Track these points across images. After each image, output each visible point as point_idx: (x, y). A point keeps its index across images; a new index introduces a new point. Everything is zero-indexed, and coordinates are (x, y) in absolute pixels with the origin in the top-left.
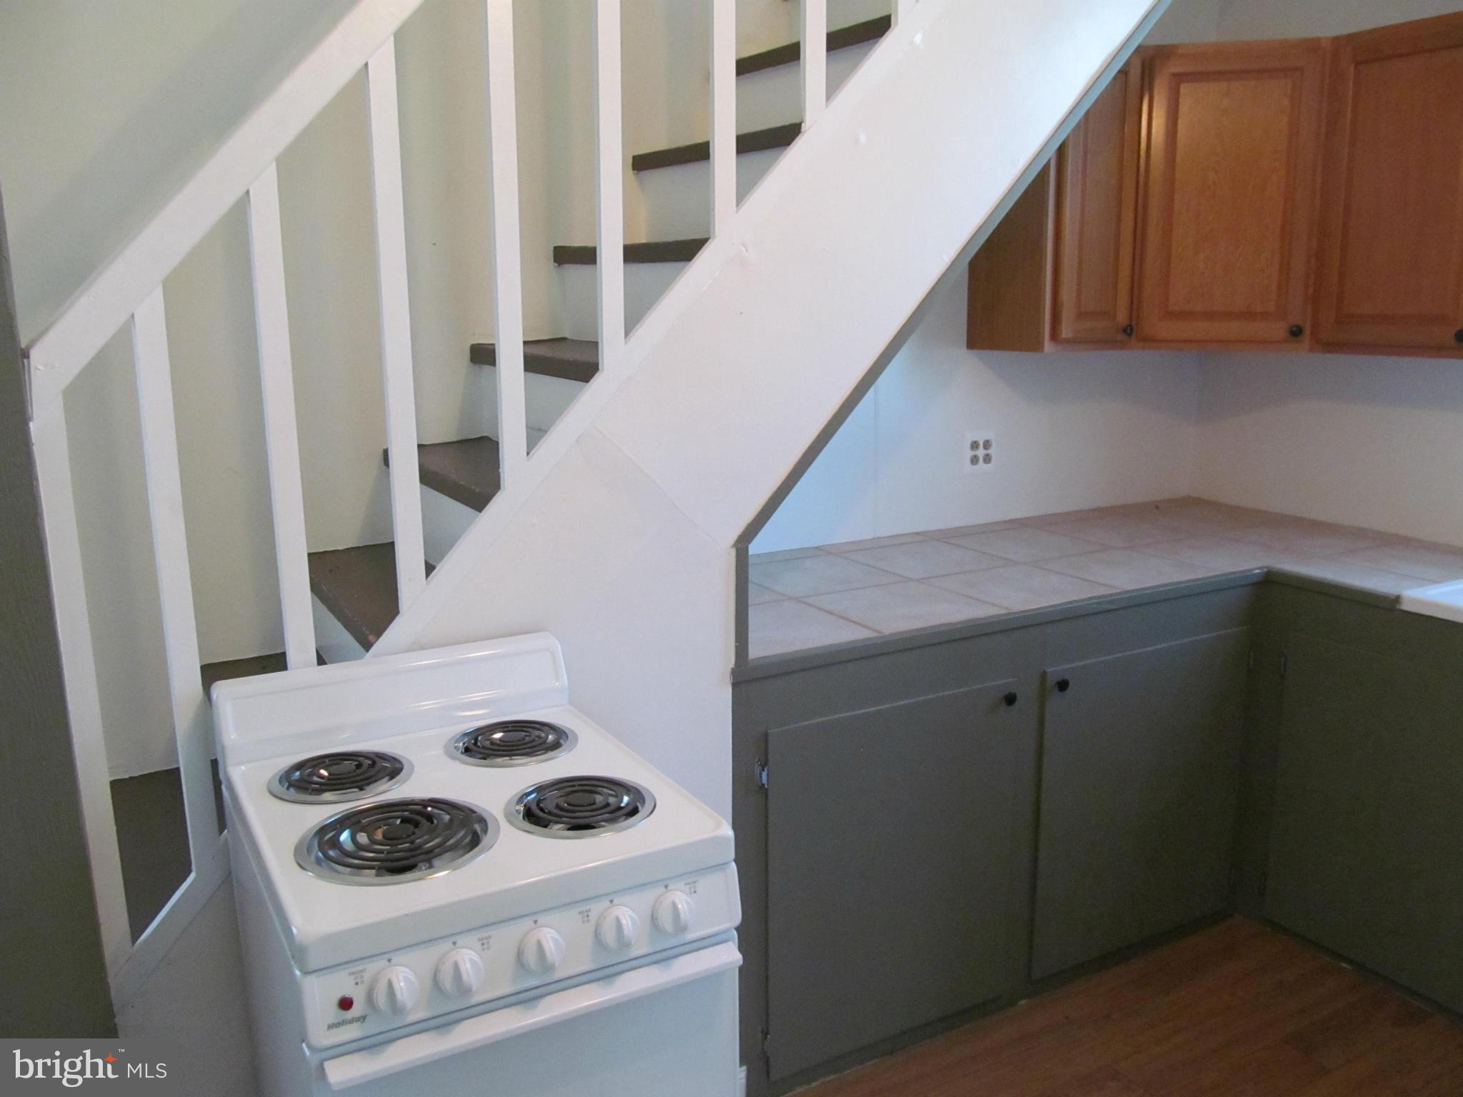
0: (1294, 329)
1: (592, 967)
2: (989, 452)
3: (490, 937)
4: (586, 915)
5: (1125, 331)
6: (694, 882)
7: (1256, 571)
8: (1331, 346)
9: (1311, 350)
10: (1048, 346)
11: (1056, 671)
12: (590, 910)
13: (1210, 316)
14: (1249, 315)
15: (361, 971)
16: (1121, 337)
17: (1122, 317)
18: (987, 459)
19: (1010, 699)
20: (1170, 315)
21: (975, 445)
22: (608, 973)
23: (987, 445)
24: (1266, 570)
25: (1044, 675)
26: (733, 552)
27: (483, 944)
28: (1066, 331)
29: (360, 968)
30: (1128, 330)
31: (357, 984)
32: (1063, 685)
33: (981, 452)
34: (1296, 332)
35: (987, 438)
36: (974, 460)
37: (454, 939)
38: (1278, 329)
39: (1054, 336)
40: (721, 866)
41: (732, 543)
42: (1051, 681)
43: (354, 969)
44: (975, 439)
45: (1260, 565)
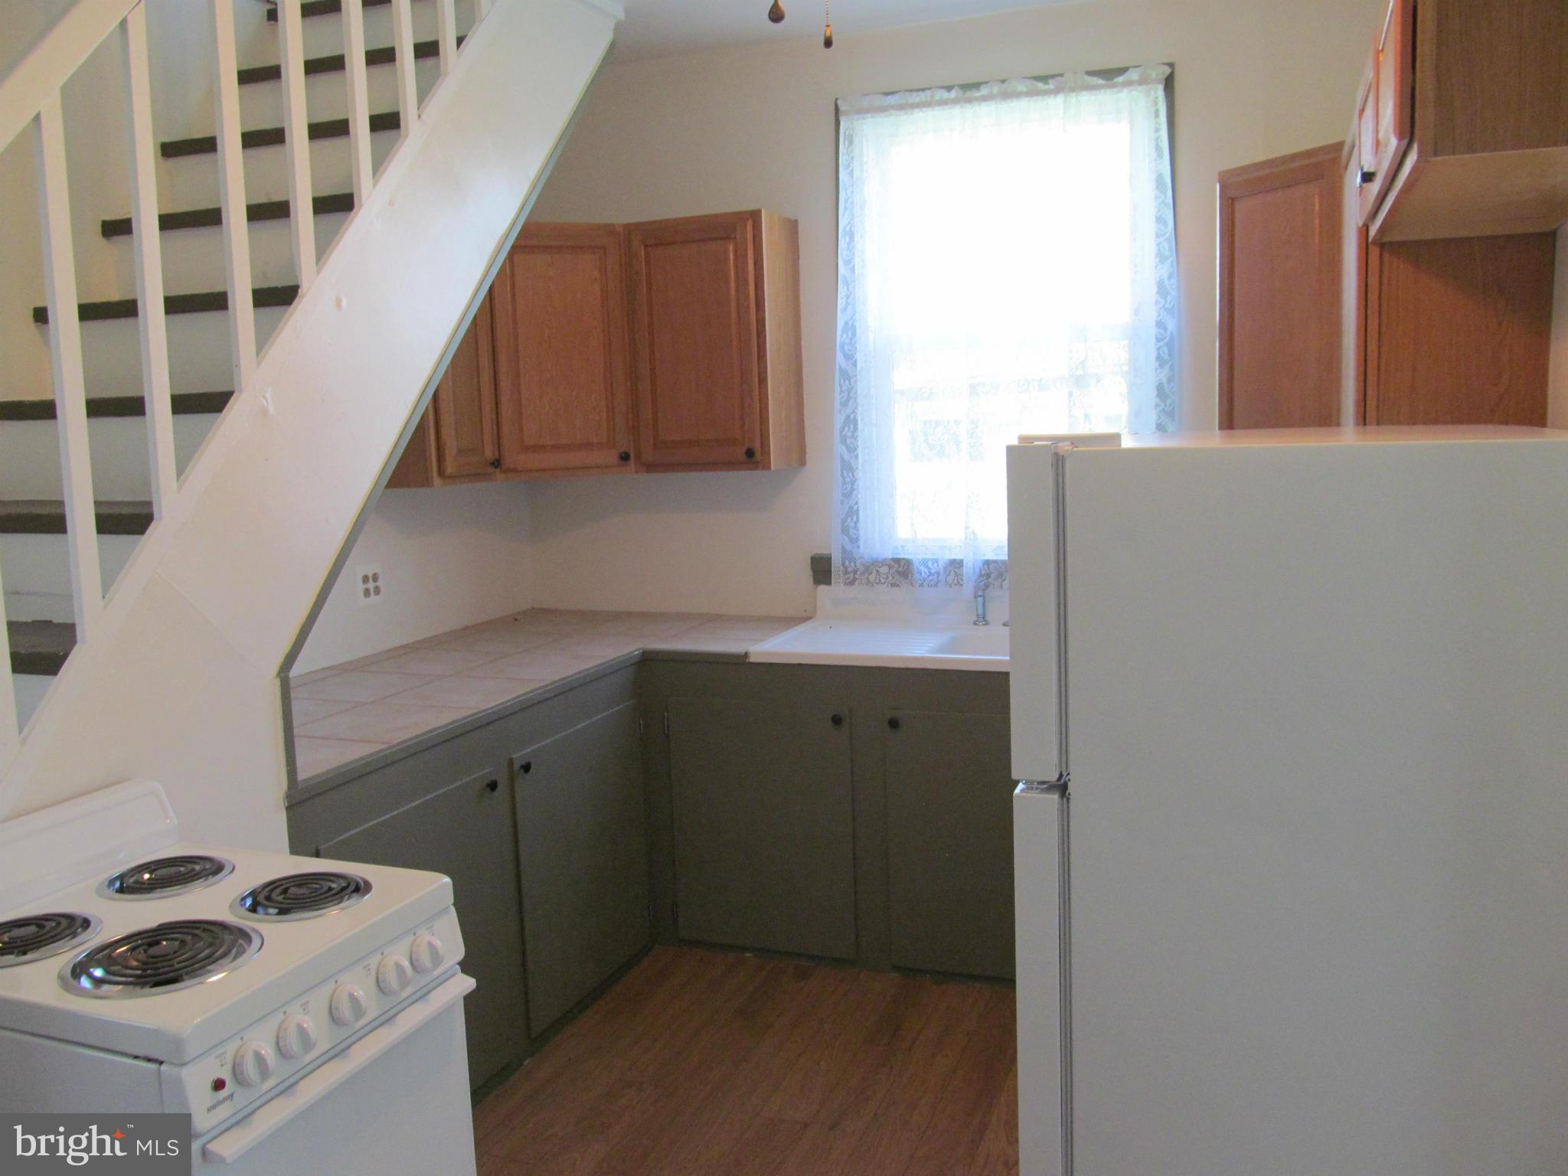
0: (623, 455)
1: (380, 1012)
2: (378, 584)
3: (308, 1002)
4: (367, 968)
5: (493, 464)
6: (432, 927)
7: (636, 653)
8: (651, 467)
9: (637, 472)
10: (437, 481)
11: (519, 756)
12: (369, 964)
13: (557, 448)
14: (589, 446)
15: (223, 1053)
16: (491, 469)
17: (489, 453)
18: (377, 591)
19: (493, 786)
20: (526, 449)
21: (365, 579)
22: (390, 1016)
23: (375, 578)
24: (641, 651)
25: (511, 762)
26: (278, 682)
27: (304, 1009)
28: (450, 468)
29: (222, 1050)
30: (496, 463)
31: (222, 1065)
32: (527, 768)
33: (371, 585)
34: (625, 457)
35: (375, 572)
36: (367, 593)
37: (283, 1009)
38: (612, 457)
39: (441, 473)
40: (444, 911)
41: (276, 673)
42: (517, 766)
43: (217, 1053)
44: (365, 574)
45: (637, 647)
